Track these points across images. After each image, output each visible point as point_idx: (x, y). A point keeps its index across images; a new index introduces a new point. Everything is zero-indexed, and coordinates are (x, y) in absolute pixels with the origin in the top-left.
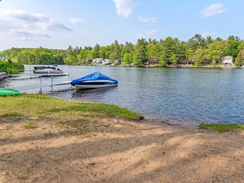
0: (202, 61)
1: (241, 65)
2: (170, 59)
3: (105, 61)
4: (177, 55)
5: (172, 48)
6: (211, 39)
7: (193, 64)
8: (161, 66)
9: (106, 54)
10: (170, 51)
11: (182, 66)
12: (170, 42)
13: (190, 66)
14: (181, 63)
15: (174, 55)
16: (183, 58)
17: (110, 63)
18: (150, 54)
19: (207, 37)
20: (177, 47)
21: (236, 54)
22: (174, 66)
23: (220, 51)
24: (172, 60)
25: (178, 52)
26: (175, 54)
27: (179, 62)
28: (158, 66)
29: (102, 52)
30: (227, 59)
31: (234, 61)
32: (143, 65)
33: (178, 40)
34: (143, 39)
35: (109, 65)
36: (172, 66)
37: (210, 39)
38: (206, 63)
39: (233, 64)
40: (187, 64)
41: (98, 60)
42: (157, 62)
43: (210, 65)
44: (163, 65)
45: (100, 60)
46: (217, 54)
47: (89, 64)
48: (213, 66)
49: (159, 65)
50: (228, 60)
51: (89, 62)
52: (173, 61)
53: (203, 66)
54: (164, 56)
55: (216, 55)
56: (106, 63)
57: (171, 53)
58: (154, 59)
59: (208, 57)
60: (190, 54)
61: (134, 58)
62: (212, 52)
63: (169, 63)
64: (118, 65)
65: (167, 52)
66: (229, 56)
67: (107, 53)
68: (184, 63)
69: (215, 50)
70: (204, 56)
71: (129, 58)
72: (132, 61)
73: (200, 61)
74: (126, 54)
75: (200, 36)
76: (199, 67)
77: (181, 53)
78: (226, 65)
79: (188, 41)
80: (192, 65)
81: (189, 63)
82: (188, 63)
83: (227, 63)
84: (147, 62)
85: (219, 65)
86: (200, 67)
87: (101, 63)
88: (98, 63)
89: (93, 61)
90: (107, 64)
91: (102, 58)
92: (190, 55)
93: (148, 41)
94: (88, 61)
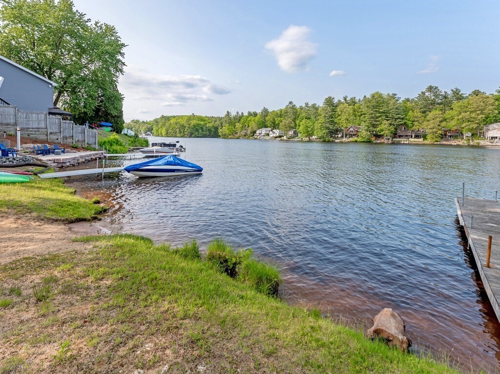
0: (440, 132)
2: (378, 129)
3: (274, 133)
4: (392, 123)
5: (381, 110)
6: (460, 93)
7: (425, 137)
8: (363, 140)
9: (277, 123)
10: (378, 115)
11: (403, 140)
12: (377, 101)
13: (418, 142)
14: (400, 136)
15: (385, 122)
16: (403, 128)
17: (281, 135)
18: (342, 122)
19: (452, 90)
20: (391, 109)
22: (386, 141)
23: (478, 115)
24: (382, 130)
25: (393, 118)
26: (387, 120)
27: (396, 134)
28: (356, 141)
29: (271, 119)
30: (495, 129)
32: (331, 139)
33: (396, 96)
34: (331, 97)
35: (279, 139)
36: (382, 141)
37: (457, 94)
38: (450, 136)
40: (412, 137)
41: (264, 131)
42: (356, 134)
43: (460, 140)
44: (365, 140)
45: (267, 131)
46: (472, 120)
47: (251, 138)
48: (465, 142)
49: (359, 139)
50: (498, 131)
51: (252, 135)
52: (384, 132)
53: (445, 143)
54: (367, 124)
55: (469, 121)
56: (275, 135)
57: (380, 118)
58: (351, 129)
59: (452, 125)
60: (416, 119)
61: (316, 128)
62: (460, 117)
63: (378, 136)
64: (292, 138)
65: (372, 118)
66: (499, 123)
67: (277, 120)
68: (407, 136)
69: (465, 112)
70: (443, 124)
71: (307, 127)
72: (313, 132)
73: (436, 132)
74: (304, 121)
75: (436, 88)
76: (436, 143)
77: (399, 118)
78: (492, 141)
79: (416, 98)
80: (421, 140)
81: (417, 137)
82: (413, 136)
83: (496, 138)
84: (338, 134)
85: (478, 141)
86: (439, 143)
87: (268, 135)
88: (264, 136)
89: (257, 132)
90: (276, 137)
91: (270, 127)
92: (416, 121)
93: (343, 101)
94: (251, 133)
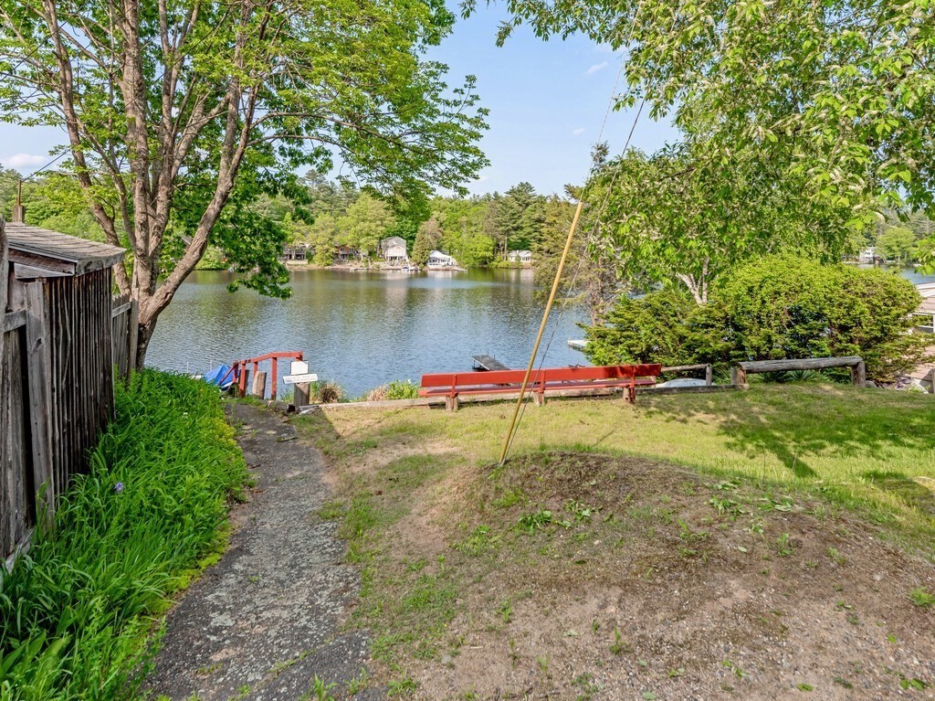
0: (333, 250)
1: (425, 264)
7: (310, 257)
8: (207, 266)
13: (302, 266)
21: (412, 232)
23: (377, 226)
30: (393, 246)
31: (409, 251)
38: (343, 255)
39: (408, 261)
40: (291, 257)
43: (356, 261)
44: (211, 264)
46: (372, 233)
48: (363, 265)
49: (200, 265)
50: (397, 249)
53: (338, 266)
55: (368, 235)
59: (347, 238)
60: (296, 227)
62: (358, 228)
66: (397, 238)
69: (363, 220)
70: (337, 238)
73: (327, 251)
76: (327, 268)
78: (392, 262)
80: (305, 262)
81: (298, 257)
82: (293, 257)
83: (396, 258)
85: (377, 263)
92: (298, 231)
